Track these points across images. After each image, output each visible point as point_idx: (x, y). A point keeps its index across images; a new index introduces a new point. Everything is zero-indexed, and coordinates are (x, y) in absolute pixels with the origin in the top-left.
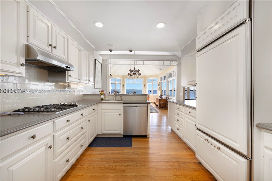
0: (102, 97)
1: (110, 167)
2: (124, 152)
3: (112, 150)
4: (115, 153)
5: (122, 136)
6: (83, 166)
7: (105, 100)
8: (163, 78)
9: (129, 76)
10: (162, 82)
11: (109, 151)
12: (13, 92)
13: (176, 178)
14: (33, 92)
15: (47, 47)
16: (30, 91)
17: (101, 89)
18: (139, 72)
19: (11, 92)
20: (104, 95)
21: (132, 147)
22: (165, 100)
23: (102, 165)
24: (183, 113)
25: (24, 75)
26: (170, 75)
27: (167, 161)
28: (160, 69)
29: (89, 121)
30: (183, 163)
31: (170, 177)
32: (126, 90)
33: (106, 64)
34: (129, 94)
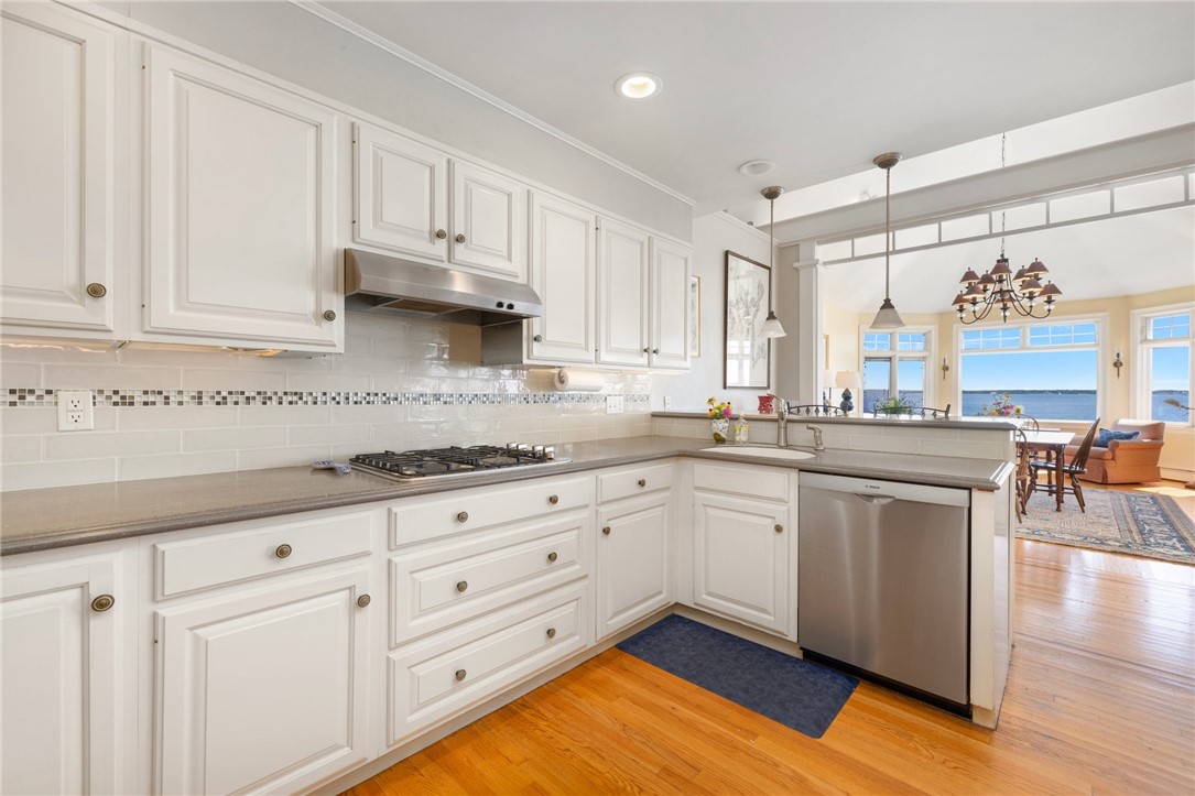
0: (721, 426)
1: (628, 788)
2: (754, 744)
3: (698, 707)
6: (542, 724)
7: (733, 443)
9: (961, 310)
11: (682, 700)
12: (361, 403)
14: (425, 403)
15: (430, 245)
16: (414, 399)
17: (768, 387)
19: (356, 403)
20: (730, 419)
21: (820, 737)
23: (603, 758)
25: (340, 349)
29: (606, 531)
33: (796, 265)
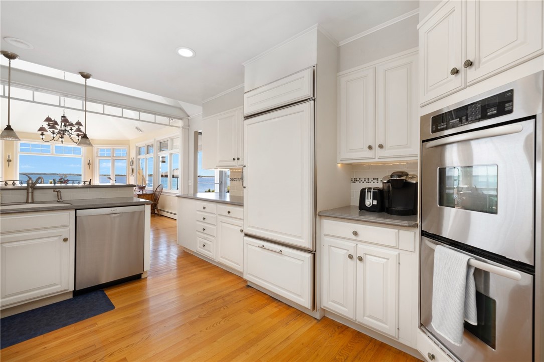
4: (71, 340)
5: (71, 296)
8: (144, 150)
10: (139, 157)
13: (228, 320)
18: (79, 127)
22: (150, 196)
24: (214, 216)
26: (162, 146)
27: (204, 303)
28: (137, 128)
30: (228, 295)
31: (219, 323)
32: (20, 174)
34: (75, 185)
